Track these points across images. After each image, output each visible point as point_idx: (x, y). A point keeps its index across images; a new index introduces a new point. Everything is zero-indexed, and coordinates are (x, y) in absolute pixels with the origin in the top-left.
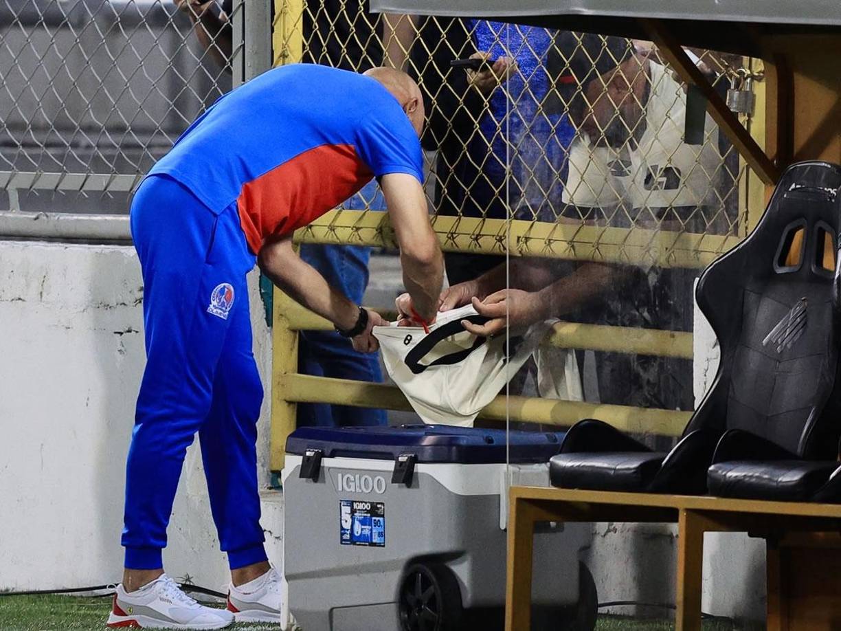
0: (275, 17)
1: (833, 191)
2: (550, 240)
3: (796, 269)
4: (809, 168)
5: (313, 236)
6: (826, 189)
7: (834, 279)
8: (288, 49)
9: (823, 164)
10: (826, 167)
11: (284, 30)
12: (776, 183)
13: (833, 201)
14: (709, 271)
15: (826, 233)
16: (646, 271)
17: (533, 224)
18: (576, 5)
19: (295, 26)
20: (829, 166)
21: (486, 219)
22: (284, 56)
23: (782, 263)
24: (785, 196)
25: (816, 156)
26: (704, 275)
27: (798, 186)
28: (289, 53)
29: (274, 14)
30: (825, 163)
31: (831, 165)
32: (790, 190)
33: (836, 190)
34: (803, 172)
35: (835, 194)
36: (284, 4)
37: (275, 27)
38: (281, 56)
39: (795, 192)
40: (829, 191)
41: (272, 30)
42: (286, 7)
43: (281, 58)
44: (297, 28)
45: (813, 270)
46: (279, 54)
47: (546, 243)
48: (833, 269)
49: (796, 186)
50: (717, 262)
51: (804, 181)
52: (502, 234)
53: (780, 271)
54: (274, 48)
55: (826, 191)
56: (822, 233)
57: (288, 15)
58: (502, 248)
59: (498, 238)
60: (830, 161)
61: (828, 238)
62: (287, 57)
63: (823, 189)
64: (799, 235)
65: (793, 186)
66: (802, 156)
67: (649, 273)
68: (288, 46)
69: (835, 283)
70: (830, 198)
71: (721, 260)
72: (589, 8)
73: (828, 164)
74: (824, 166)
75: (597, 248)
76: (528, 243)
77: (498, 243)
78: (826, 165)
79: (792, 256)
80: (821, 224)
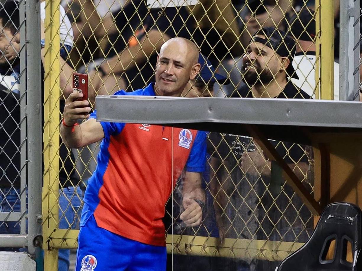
0: (45, 124)
1: (352, 219)
2: (204, 246)
3: (332, 262)
4: (338, 206)
5: (67, 244)
6: (348, 218)
7: (352, 267)
8: (52, 142)
9: (346, 204)
10: (348, 205)
11: (49, 132)
12: (320, 215)
13: (352, 224)
14: (283, 263)
15: (348, 242)
16: (249, 263)
17: (195, 237)
18: (210, 117)
19: (56, 129)
20: (349, 205)
21: (168, 235)
22: (49, 146)
23: (324, 258)
24: (325, 222)
25: (342, 199)
26: (281, 265)
27: (332, 216)
28: (53, 144)
29: (44, 122)
30: (347, 203)
31: (350, 204)
32: (328, 218)
33: (353, 218)
34: (335, 208)
35: (353, 220)
36: (49, 117)
37: (45, 130)
38: (48, 146)
39: (330, 219)
40: (350, 219)
41: (43, 132)
42: (51, 119)
43: (48, 147)
44: (57, 130)
45: (341, 262)
46: (47, 145)
47: (202, 248)
48: (351, 261)
49: (331, 216)
50: (288, 258)
51: (336, 214)
52: (178, 243)
53: (323, 263)
54: (44, 141)
55: (348, 219)
56: (345, 242)
57: (52, 123)
58: (178, 251)
59: (176, 245)
60: (350, 203)
61: (349, 245)
62: (51, 146)
63: (346, 218)
64: (333, 243)
65: (330, 216)
66: (334, 200)
67: (250, 264)
68: (52, 141)
69: (353, 269)
70: (350, 222)
71: (290, 257)
72: (217, 119)
73: (349, 204)
74: (347, 205)
75: (232, 251)
76: (191, 248)
77: (176, 248)
78: (348, 204)
79: (329, 254)
80: (345, 237)
